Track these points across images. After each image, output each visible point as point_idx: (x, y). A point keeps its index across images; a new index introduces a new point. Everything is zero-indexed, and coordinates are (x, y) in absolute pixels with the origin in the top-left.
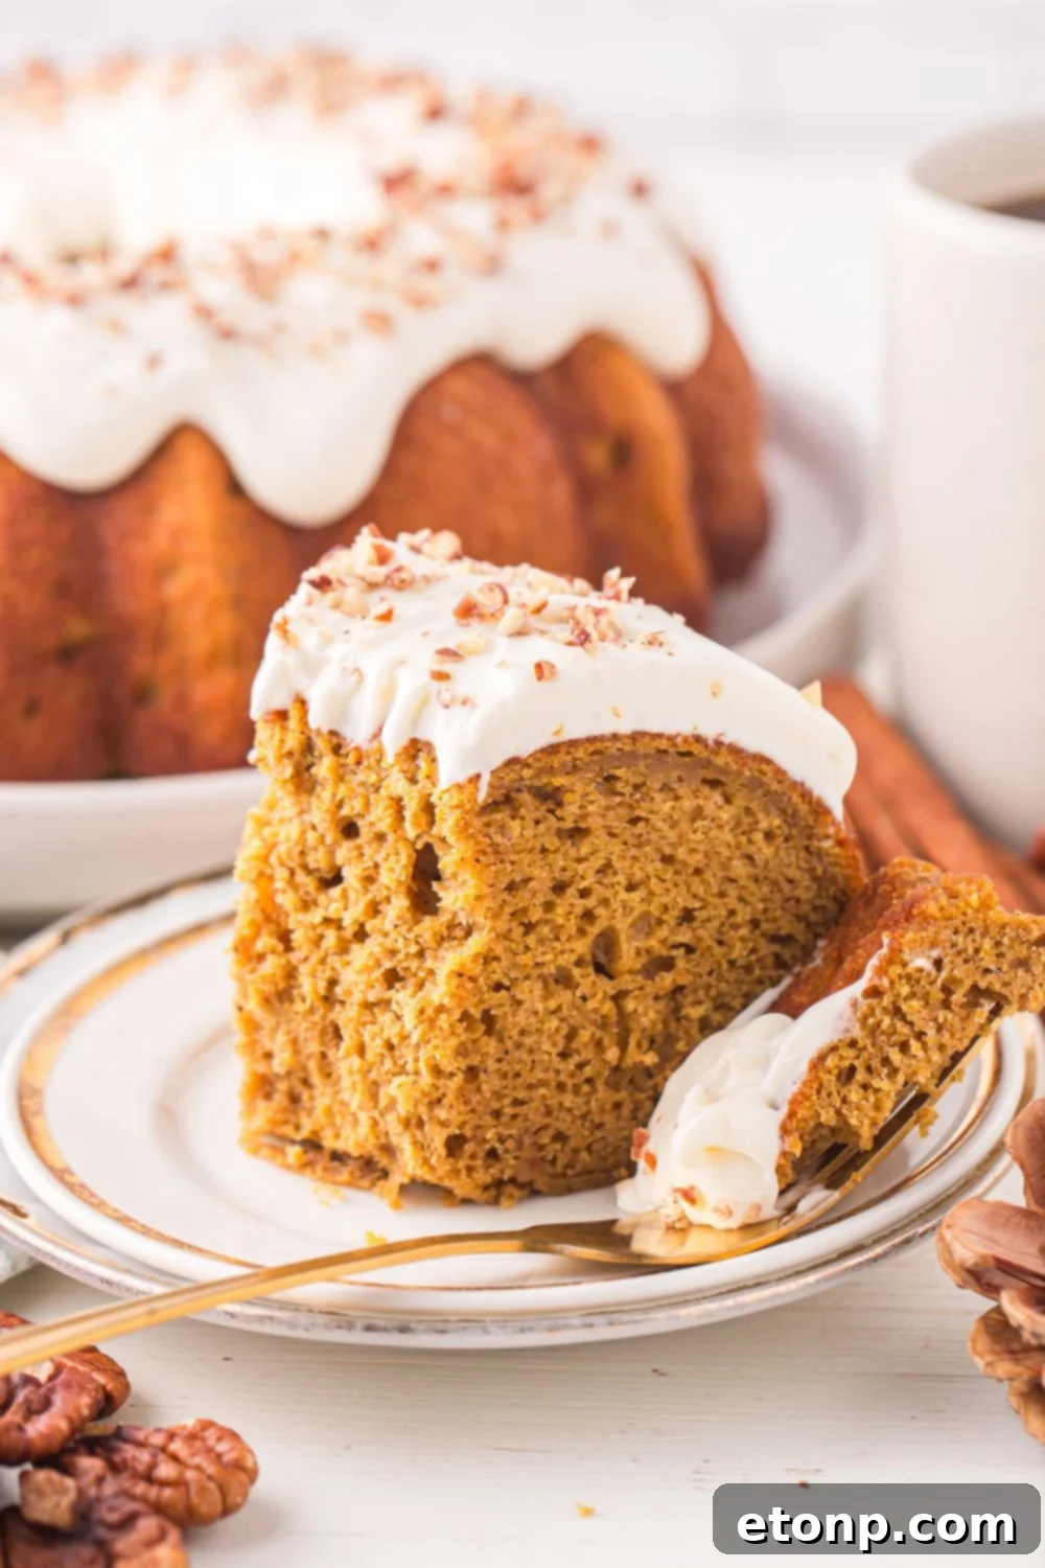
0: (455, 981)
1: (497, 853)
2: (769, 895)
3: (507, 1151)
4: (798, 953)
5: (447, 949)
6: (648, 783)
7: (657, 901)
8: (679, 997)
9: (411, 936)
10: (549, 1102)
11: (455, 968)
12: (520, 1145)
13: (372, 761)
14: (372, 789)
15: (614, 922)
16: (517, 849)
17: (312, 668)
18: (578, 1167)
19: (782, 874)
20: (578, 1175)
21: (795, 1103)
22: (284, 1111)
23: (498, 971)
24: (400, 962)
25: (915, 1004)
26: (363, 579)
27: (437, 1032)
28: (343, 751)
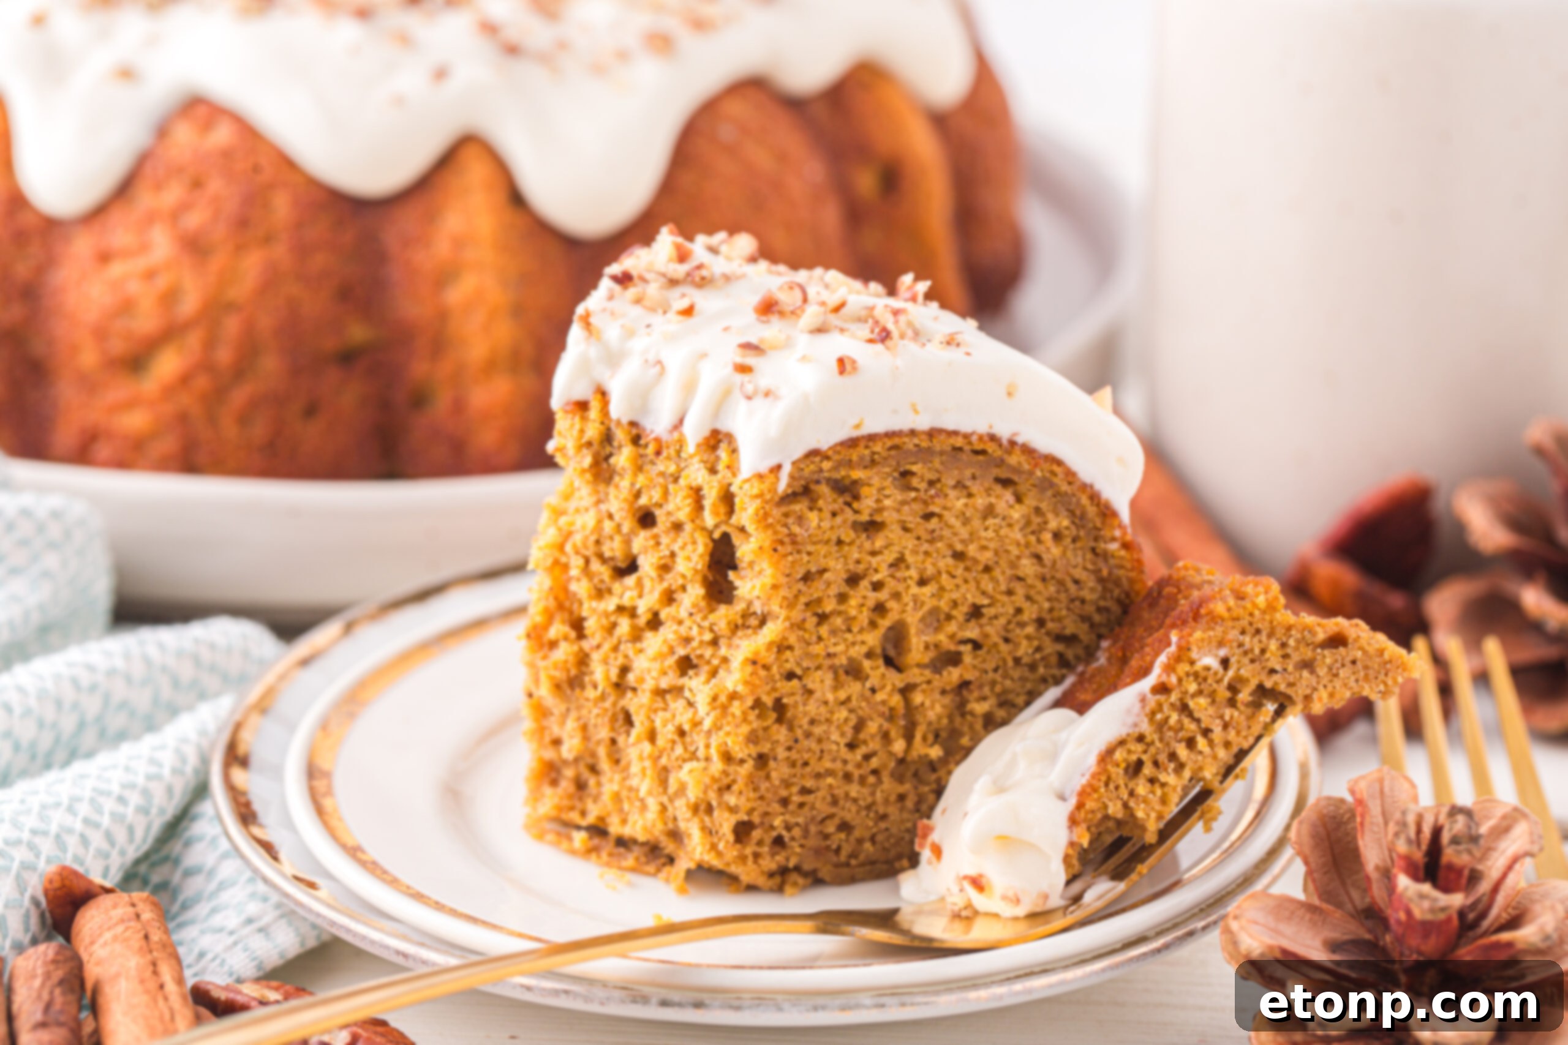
0: (749, 669)
1: (794, 543)
2: (1055, 595)
3: (793, 839)
4: (1080, 651)
5: (741, 638)
6: (943, 480)
7: (947, 597)
8: (965, 693)
9: (706, 624)
10: (836, 792)
11: (750, 655)
12: (806, 833)
13: (672, 452)
14: (671, 479)
15: (904, 616)
16: (815, 539)
17: (614, 359)
18: (862, 857)
19: (1069, 574)
20: (862, 865)
21: (1083, 794)
22: (570, 797)
23: (792, 660)
24: (694, 649)
25: (1203, 701)
26: (664, 275)
27: (730, 718)
28: (642, 442)
